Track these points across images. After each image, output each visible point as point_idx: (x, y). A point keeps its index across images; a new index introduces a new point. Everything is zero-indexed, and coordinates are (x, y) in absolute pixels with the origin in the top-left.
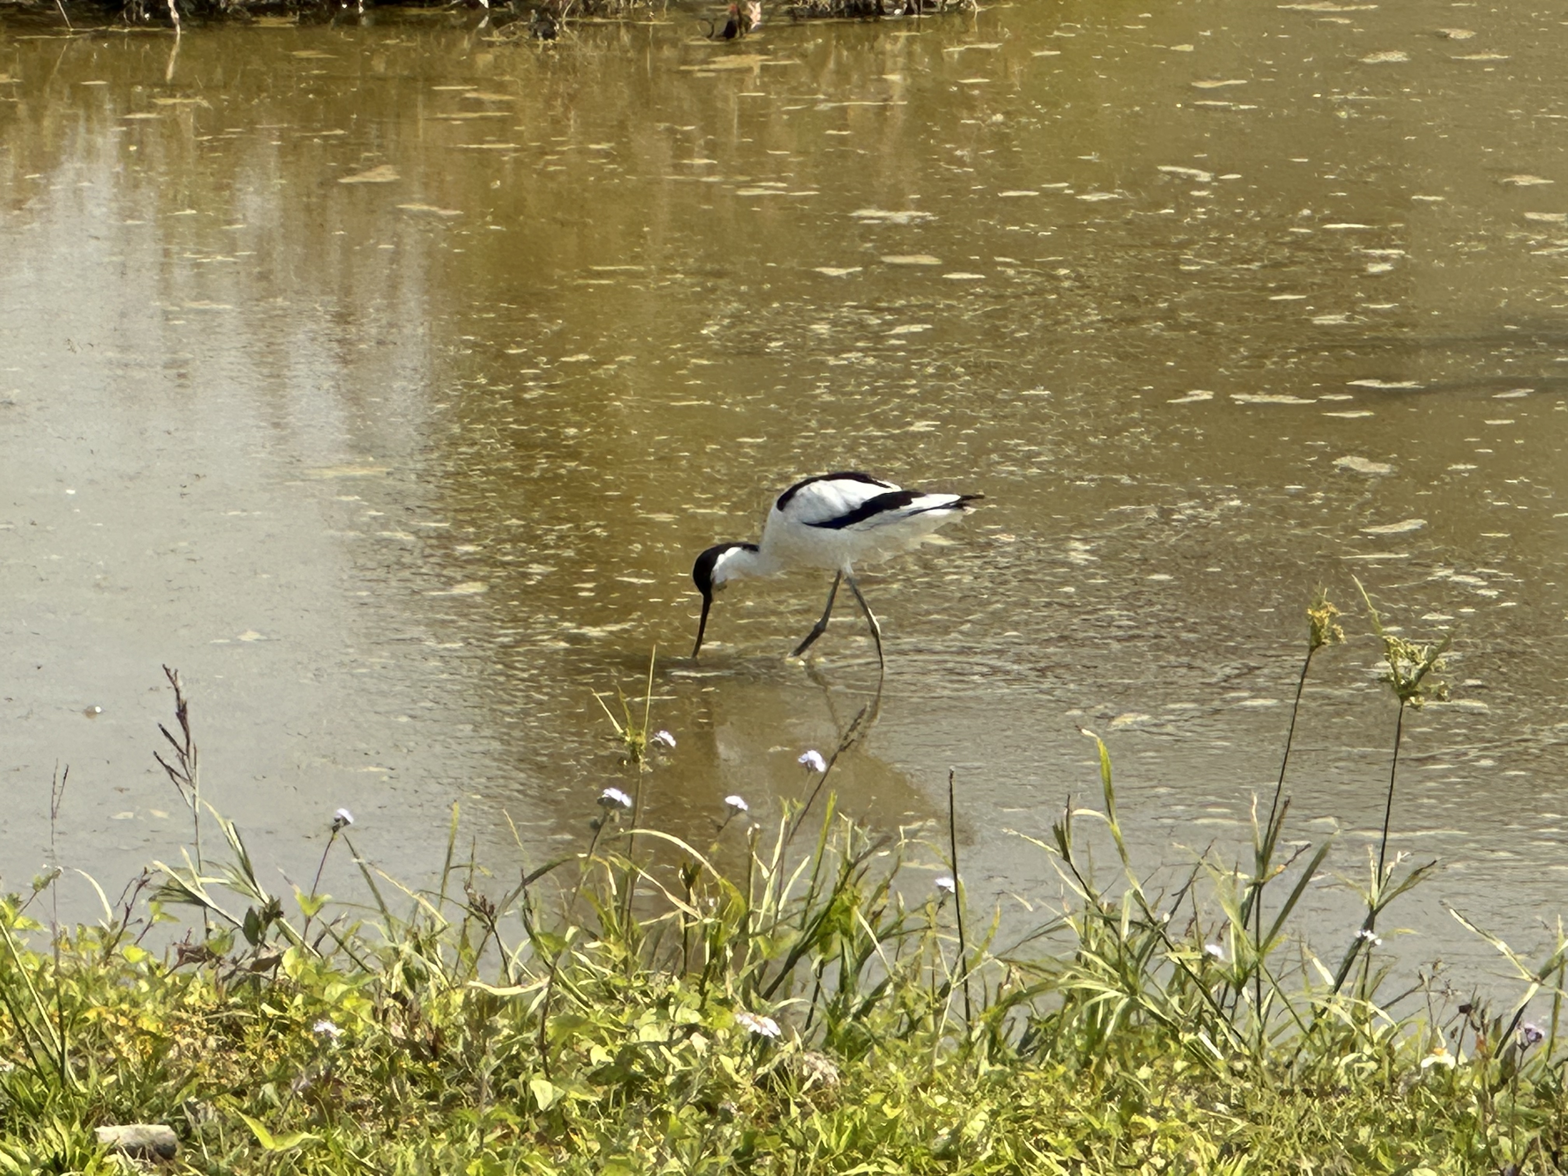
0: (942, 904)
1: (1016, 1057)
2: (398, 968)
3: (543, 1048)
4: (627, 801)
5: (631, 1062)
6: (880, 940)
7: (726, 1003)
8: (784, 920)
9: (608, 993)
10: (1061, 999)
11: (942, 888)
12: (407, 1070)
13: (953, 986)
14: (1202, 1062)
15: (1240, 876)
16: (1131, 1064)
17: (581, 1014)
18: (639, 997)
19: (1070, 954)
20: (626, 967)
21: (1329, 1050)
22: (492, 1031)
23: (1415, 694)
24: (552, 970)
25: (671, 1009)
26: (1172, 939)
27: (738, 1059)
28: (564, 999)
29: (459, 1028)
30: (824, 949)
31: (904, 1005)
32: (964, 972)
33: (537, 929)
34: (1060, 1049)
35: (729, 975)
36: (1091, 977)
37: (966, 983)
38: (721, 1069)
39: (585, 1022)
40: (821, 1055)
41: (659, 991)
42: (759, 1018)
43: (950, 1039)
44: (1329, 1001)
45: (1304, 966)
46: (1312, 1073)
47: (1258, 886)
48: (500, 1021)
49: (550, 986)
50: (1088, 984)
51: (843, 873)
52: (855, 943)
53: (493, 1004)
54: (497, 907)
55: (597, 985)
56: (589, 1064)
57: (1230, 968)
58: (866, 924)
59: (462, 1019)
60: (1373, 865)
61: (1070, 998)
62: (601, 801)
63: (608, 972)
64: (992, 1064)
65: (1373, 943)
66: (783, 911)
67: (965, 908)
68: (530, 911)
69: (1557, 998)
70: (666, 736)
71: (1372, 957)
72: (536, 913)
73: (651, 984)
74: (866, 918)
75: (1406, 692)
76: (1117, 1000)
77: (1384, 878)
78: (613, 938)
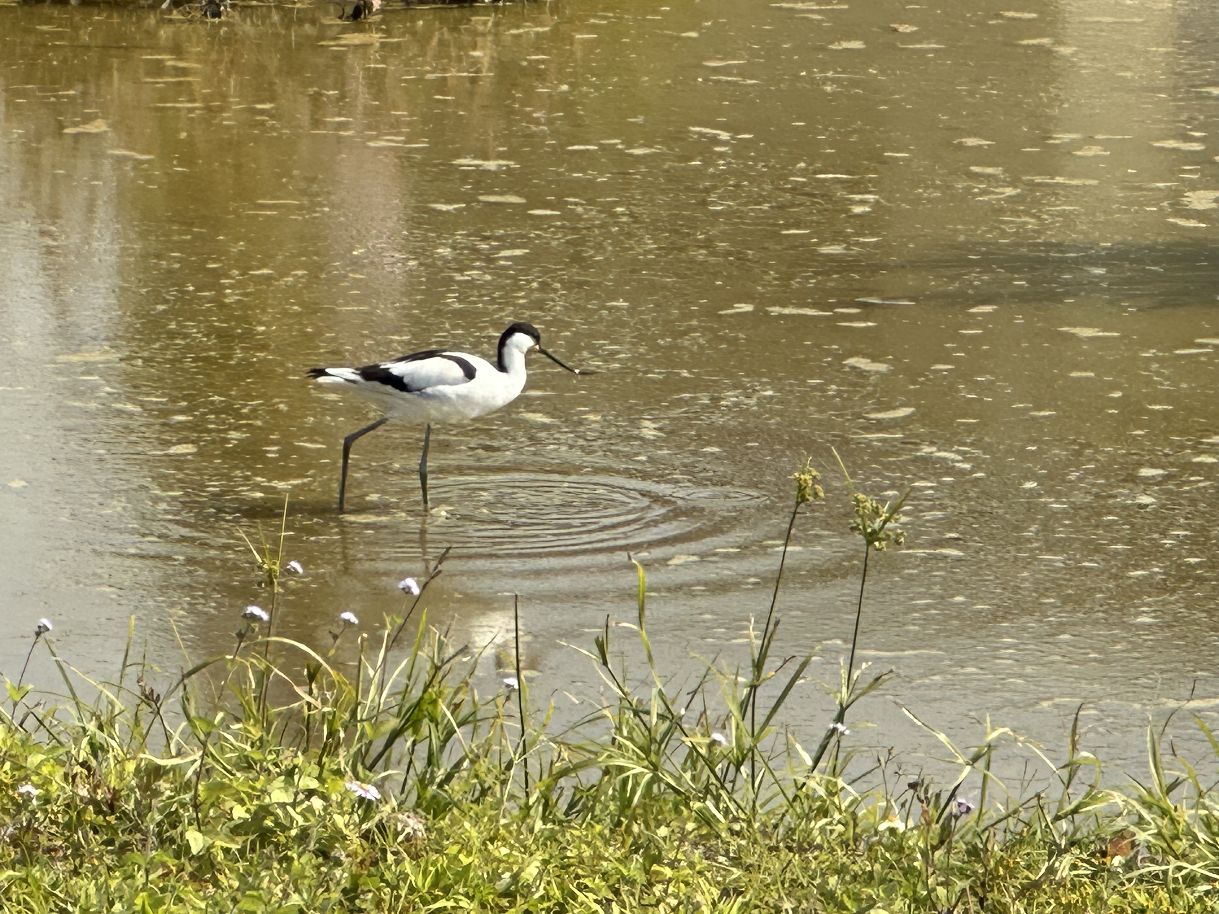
0: (508, 698)
1: (563, 817)
2: (85, 741)
3: (196, 807)
4: (265, 616)
5: (264, 818)
6: (459, 726)
7: (338, 773)
8: (386, 710)
9: (247, 765)
10: (600, 774)
11: (508, 686)
12: (91, 822)
13: (516, 762)
14: (709, 824)
15: (741, 679)
16: (652, 824)
17: (226, 781)
18: (271, 768)
19: (607, 738)
20: (261, 744)
21: (807, 815)
22: (157, 793)
23: (880, 540)
24: (204, 744)
25: (296, 778)
26: (685, 726)
27: (347, 817)
28: (213, 767)
29: (132, 790)
30: (416, 732)
31: (477, 776)
32: (524, 752)
33: (193, 713)
34: (597, 812)
35: (342, 751)
36: (623, 756)
37: (525, 760)
38: (334, 824)
39: (230, 787)
40: (412, 814)
41: (286, 764)
42: (363, 785)
43: (512, 804)
44: (808, 777)
45: (789, 751)
46: (794, 833)
47: (753, 688)
48: (164, 786)
49: (202, 758)
50: (621, 762)
51: (432, 673)
52: (440, 728)
53: (157, 772)
54: (162, 697)
55: (239, 757)
56: (232, 819)
57: (731, 751)
58: (448, 714)
59: (133, 783)
60: (844, 673)
61: (607, 772)
62: (245, 616)
63: (248, 748)
64: (545, 823)
65: (842, 734)
66: (385, 702)
67: (526, 700)
68: (188, 700)
69: (985, 777)
70: (295, 565)
71: (841, 744)
72: (192, 702)
73: (281, 757)
74: (448, 708)
75: (872, 537)
76: (642, 774)
77: (852, 682)
78: (252, 721)
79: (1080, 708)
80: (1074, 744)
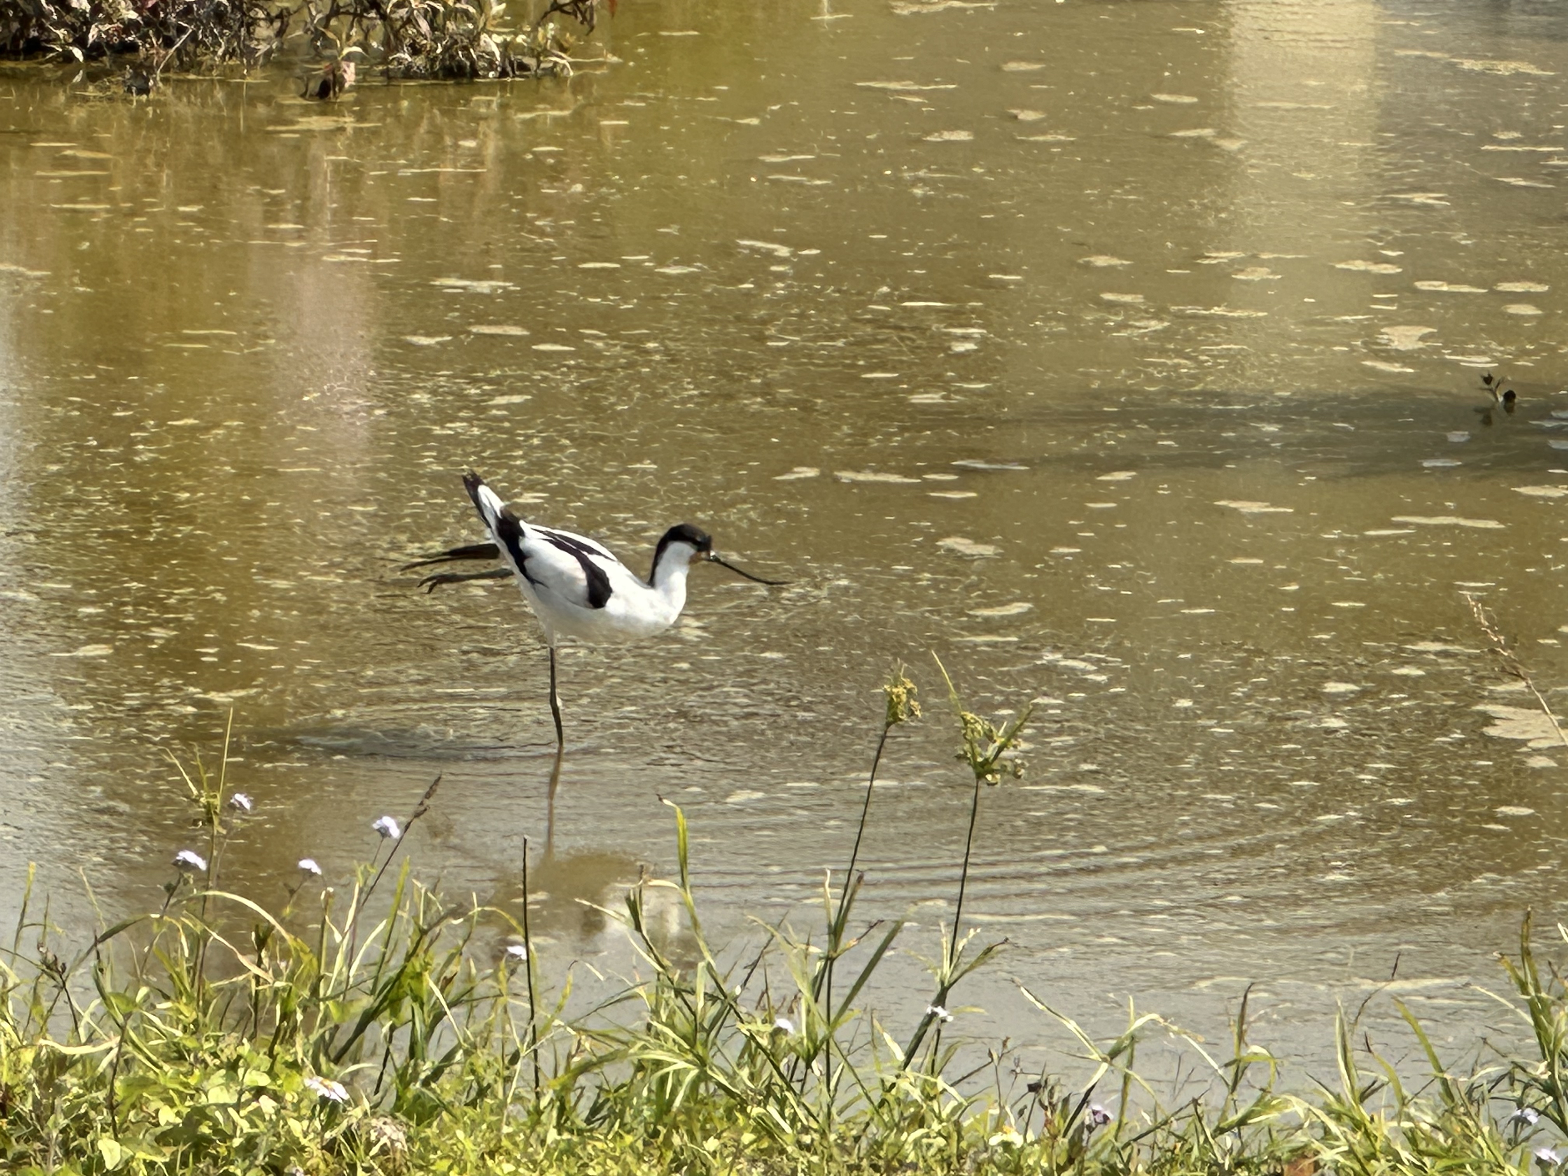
0: (513, 972)
1: (583, 1125)
3: (112, 1108)
4: (202, 865)
5: (200, 1123)
6: (450, 1006)
7: (295, 1066)
8: (357, 985)
9: (178, 1055)
10: (632, 1070)
11: (513, 956)
13: (522, 1054)
14: (771, 1135)
15: (813, 950)
16: (699, 1135)
17: (151, 1075)
18: (209, 1059)
19: (639, 1025)
20: (195, 1029)
21: (897, 1125)
22: (61, 1091)
23: (992, 772)
24: (122, 1028)
25: (241, 1071)
26: (742, 1010)
27: (306, 1123)
28: (134, 1058)
29: (29, 1086)
30: (395, 1013)
31: (473, 1072)
32: (534, 1041)
33: (108, 989)
34: (628, 1119)
35: (299, 1038)
36: (661, 1047)
37: (535, 1051)
38: (289, 1132)
39: (156, 1083)
40: (389, 1120)
41: (228, 1053)
42: (327, 1082)
44: (898, 1077)
45: (875, 1042)
46: (880, 1148)
47: (829, 960)
48: (71, 1081)
49: (120, 1046)
50: (658, 1055)
51: (416, 938)
52: (426, 1009)
53: (62, 1063)
54: (68, 967)
55: (167, 1045)
56: (157, 1124)
57: (801, 1043)
58: (437, 991)
59: (31, 1077)
60: (946, 942)
61: (640, 1067)
62: (176, 863)
63: (179, 1033)
64: (560, 1133)
65: (943, 1021)
66: (355, 976)
67: (536, 976)
68: (101, 970)
69: (1126, 1078)
70: (240, 798)
71: (943, 1034)
72: (108, 973)
73: (222, 1045)
74: (436, 984)
75: (983, 769)
76: (686, 1071)
77: (956, 954)
78: (184, 1000)
79: (1248, 990)
80: (1241, 1035)
